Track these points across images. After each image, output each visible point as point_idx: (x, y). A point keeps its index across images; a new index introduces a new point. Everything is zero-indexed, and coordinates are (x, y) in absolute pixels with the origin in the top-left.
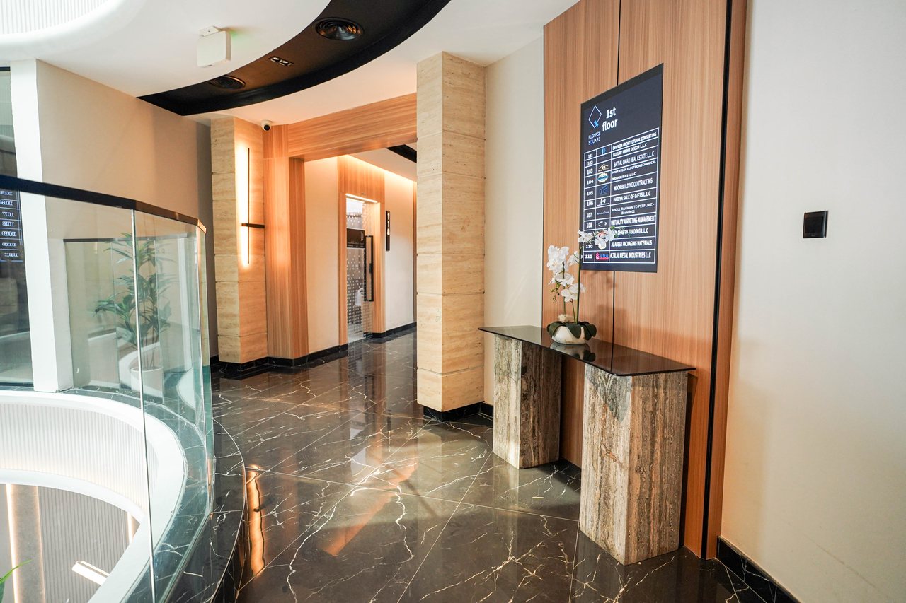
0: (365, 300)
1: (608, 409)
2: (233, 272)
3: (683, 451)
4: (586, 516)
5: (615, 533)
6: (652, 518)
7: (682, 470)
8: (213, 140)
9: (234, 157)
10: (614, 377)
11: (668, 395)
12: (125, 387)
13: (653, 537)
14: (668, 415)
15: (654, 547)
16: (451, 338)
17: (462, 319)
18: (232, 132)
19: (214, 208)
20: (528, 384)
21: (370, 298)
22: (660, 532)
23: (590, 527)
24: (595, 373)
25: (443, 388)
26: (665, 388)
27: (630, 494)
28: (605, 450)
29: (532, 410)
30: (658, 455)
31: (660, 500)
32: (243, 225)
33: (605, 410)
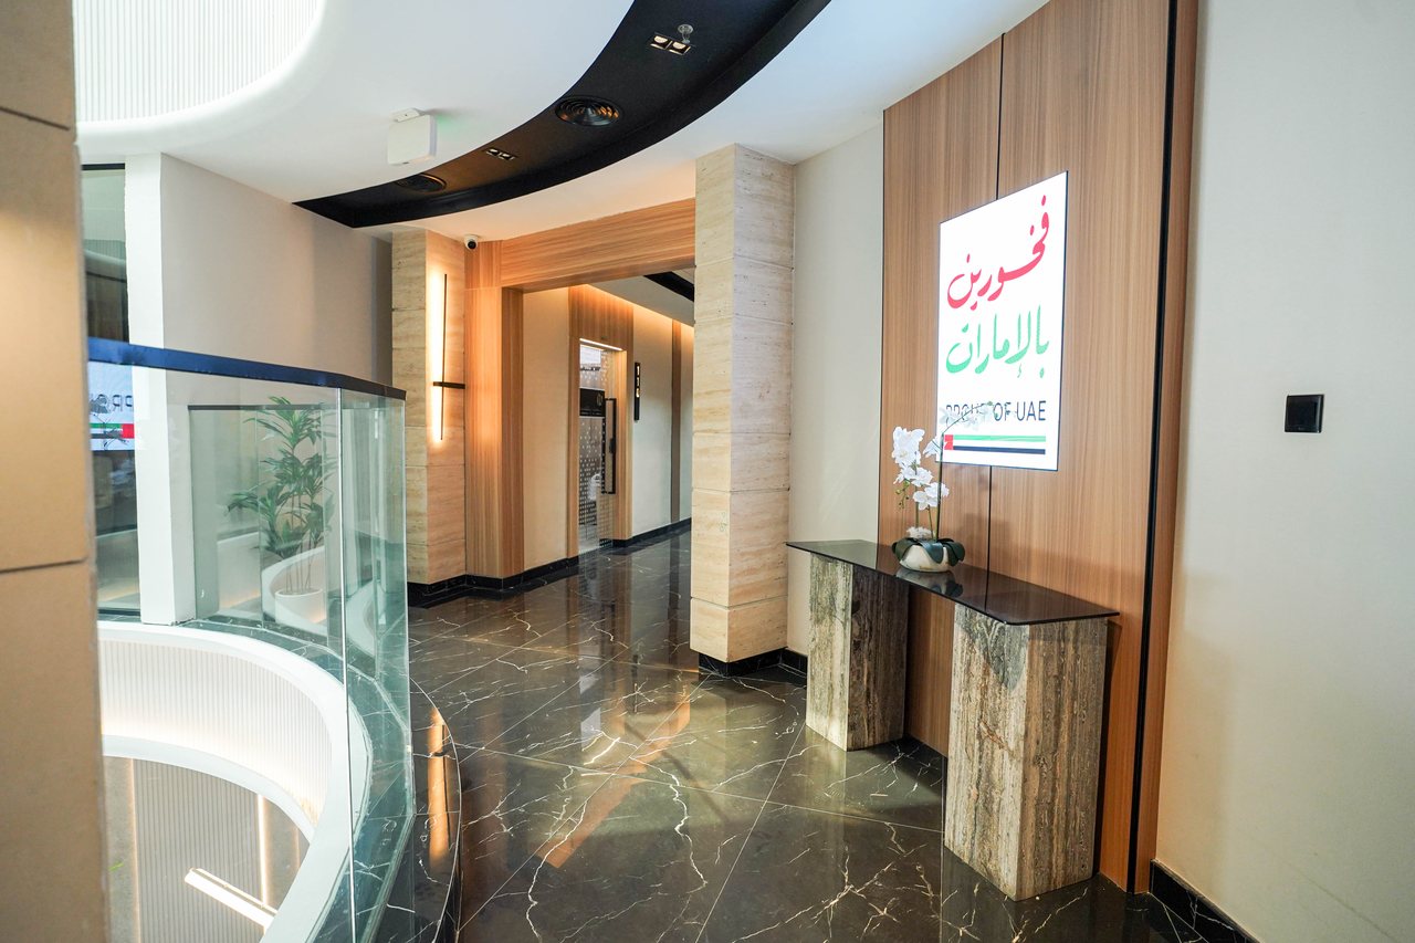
0: (603, 492)
1: (992, 672)
2: (420, 452)
3: (1099, 733)
4: (954, 826)
5: (1001, 853)
6: (1055, 831)
7: (1098, 761)
8: (394, 263)
9: (425, 287)
10: (1001, 624)
11: (1079, 653)
12: (269, 619)
13: (1057, 860)
14: (1079, 681)
15: (1058, 874)
16: (743, 554)
17: (757, 527)
18: (423, 251)
19: (394, 359)
20: (862, 628)
21: (611, 489)
22: (1066, 853)
23: (961, 842)
24: (971, 617)
25: (730, 628)
26: (1075, 641)
27: (1024, 797)
28: (985, 730)
29: (866, 665)
30: (1064, 740)
31: (1067, 805)
32: (435, 384)
33: (986, 673)
